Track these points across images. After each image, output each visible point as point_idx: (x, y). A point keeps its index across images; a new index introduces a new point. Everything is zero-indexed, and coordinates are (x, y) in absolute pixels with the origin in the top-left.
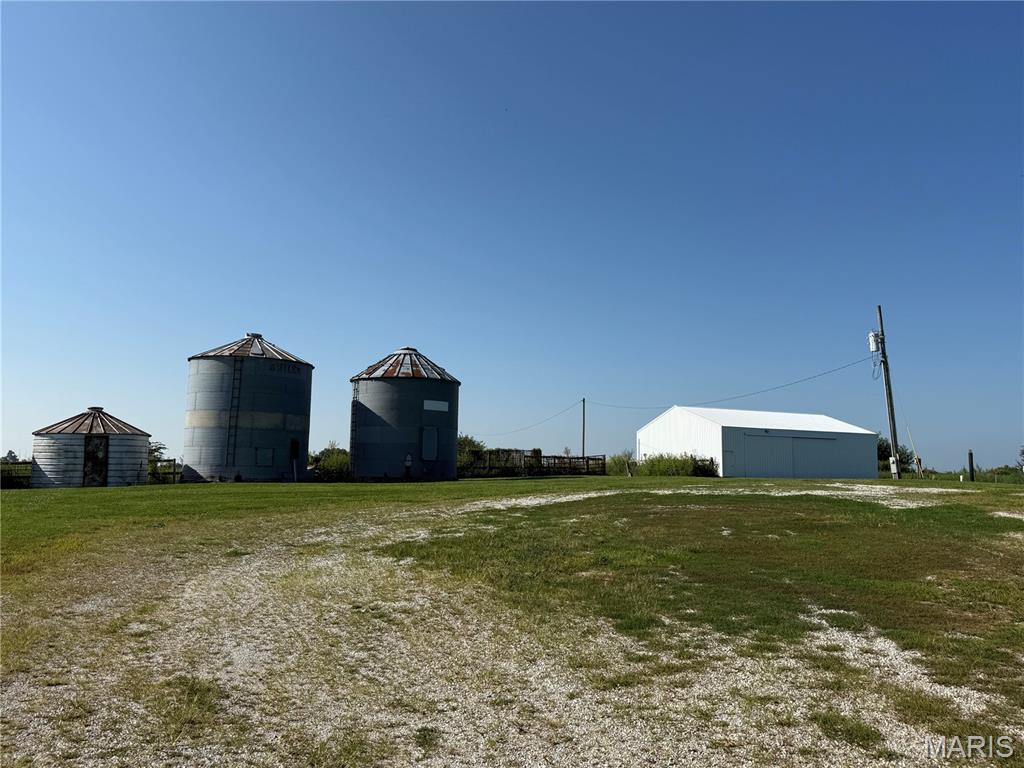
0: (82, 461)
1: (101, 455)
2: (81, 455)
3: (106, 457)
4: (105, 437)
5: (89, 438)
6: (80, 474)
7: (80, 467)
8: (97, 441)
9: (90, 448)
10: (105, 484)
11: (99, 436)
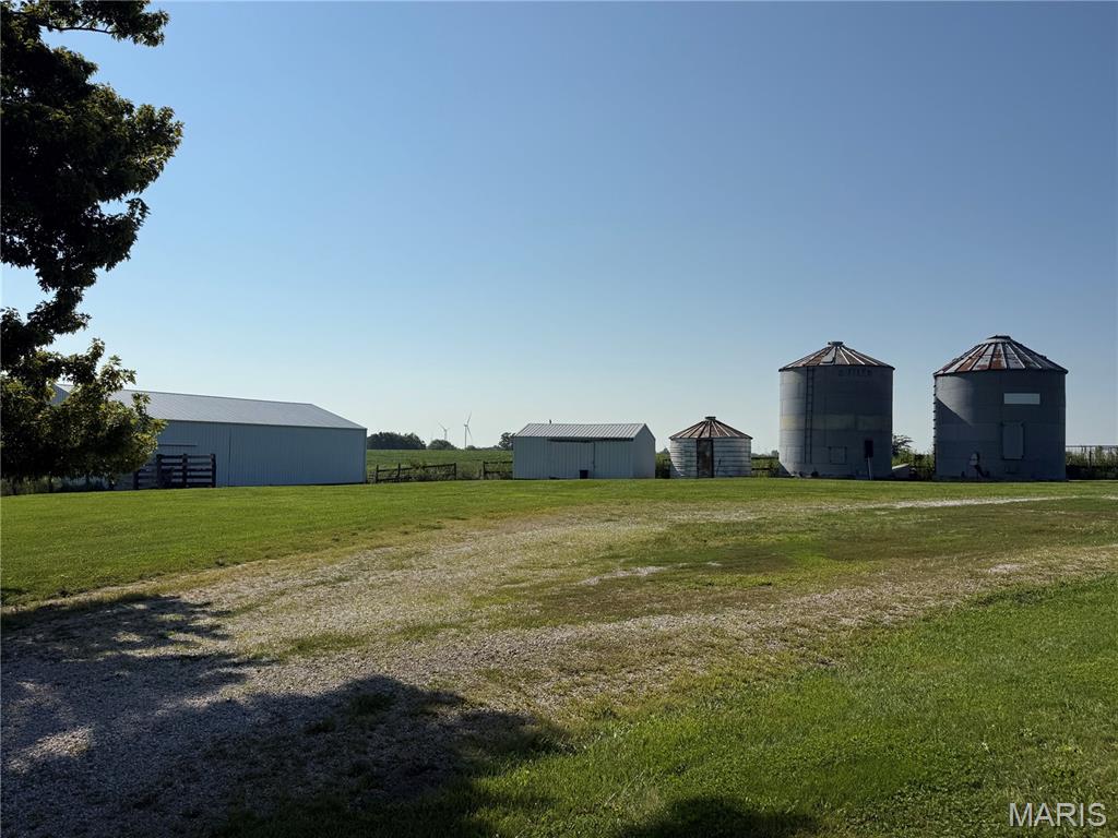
0: (695, 459)
1: (708, 454)
2: (695, 454)
3: (712, 456)
4: (710, 440)
5: (699, 440)
6: (695, 469)
7: (695, 464)
8: (705, 444)
9: (700, 449)
10: (713, 476)
11: (706, 440)
